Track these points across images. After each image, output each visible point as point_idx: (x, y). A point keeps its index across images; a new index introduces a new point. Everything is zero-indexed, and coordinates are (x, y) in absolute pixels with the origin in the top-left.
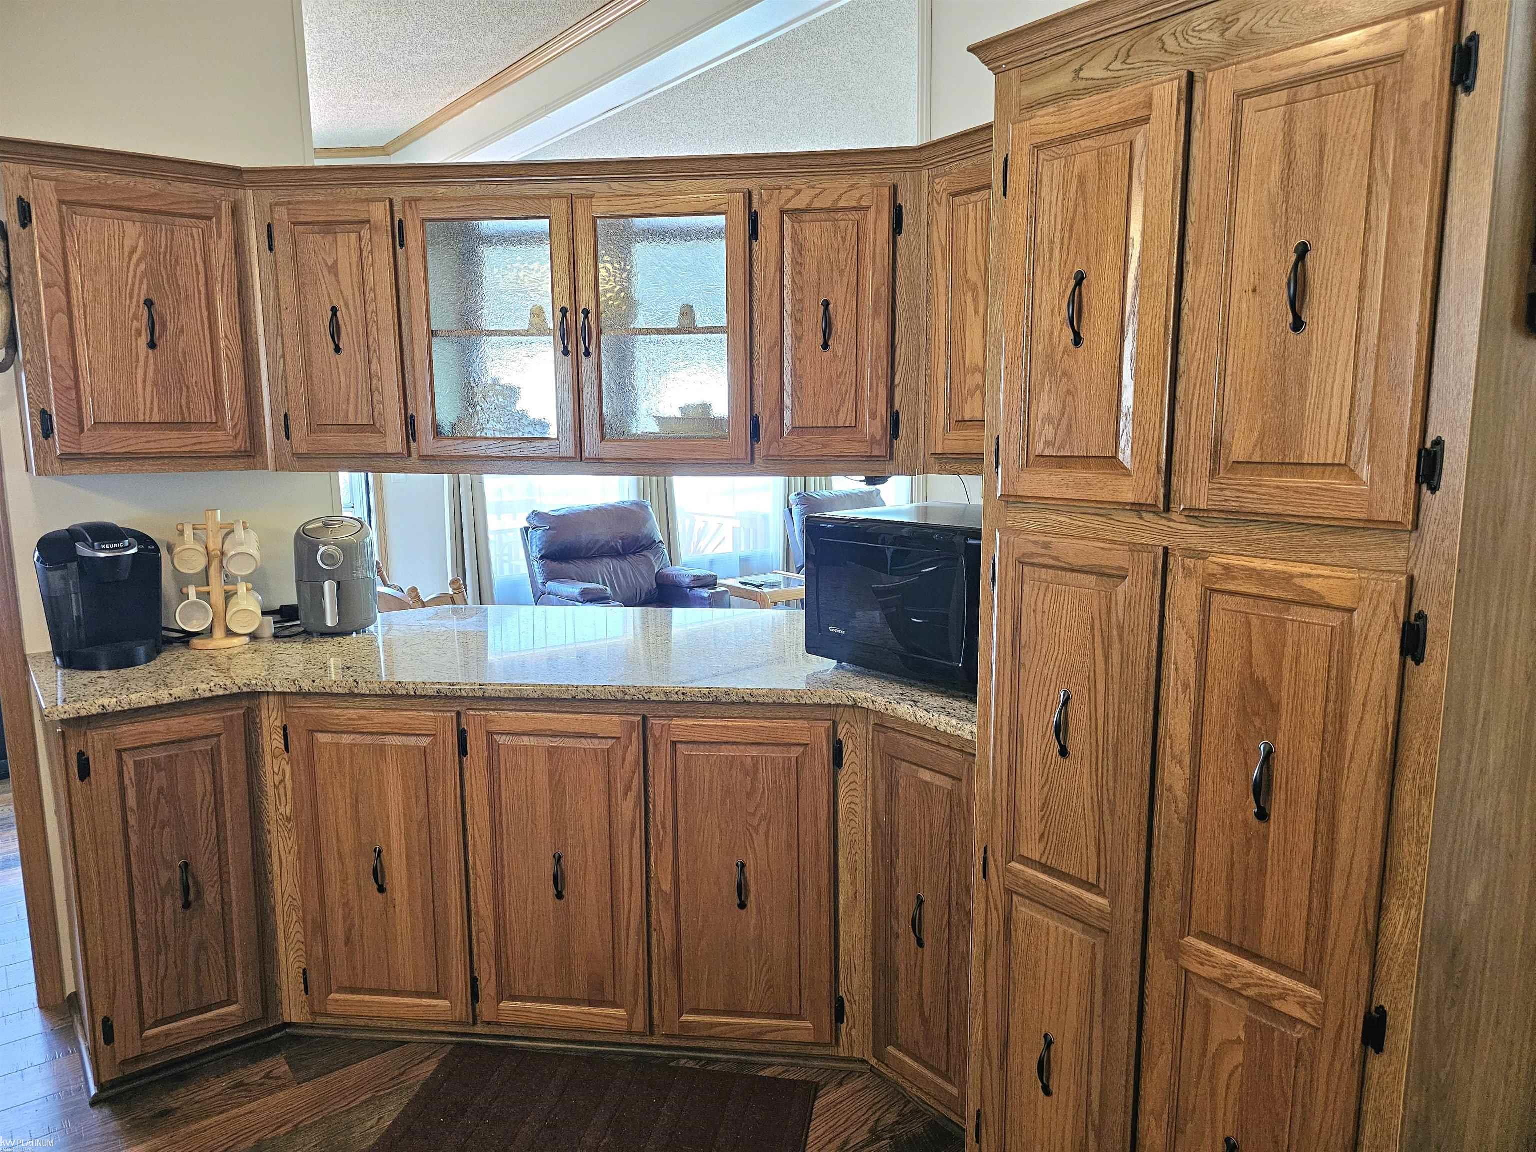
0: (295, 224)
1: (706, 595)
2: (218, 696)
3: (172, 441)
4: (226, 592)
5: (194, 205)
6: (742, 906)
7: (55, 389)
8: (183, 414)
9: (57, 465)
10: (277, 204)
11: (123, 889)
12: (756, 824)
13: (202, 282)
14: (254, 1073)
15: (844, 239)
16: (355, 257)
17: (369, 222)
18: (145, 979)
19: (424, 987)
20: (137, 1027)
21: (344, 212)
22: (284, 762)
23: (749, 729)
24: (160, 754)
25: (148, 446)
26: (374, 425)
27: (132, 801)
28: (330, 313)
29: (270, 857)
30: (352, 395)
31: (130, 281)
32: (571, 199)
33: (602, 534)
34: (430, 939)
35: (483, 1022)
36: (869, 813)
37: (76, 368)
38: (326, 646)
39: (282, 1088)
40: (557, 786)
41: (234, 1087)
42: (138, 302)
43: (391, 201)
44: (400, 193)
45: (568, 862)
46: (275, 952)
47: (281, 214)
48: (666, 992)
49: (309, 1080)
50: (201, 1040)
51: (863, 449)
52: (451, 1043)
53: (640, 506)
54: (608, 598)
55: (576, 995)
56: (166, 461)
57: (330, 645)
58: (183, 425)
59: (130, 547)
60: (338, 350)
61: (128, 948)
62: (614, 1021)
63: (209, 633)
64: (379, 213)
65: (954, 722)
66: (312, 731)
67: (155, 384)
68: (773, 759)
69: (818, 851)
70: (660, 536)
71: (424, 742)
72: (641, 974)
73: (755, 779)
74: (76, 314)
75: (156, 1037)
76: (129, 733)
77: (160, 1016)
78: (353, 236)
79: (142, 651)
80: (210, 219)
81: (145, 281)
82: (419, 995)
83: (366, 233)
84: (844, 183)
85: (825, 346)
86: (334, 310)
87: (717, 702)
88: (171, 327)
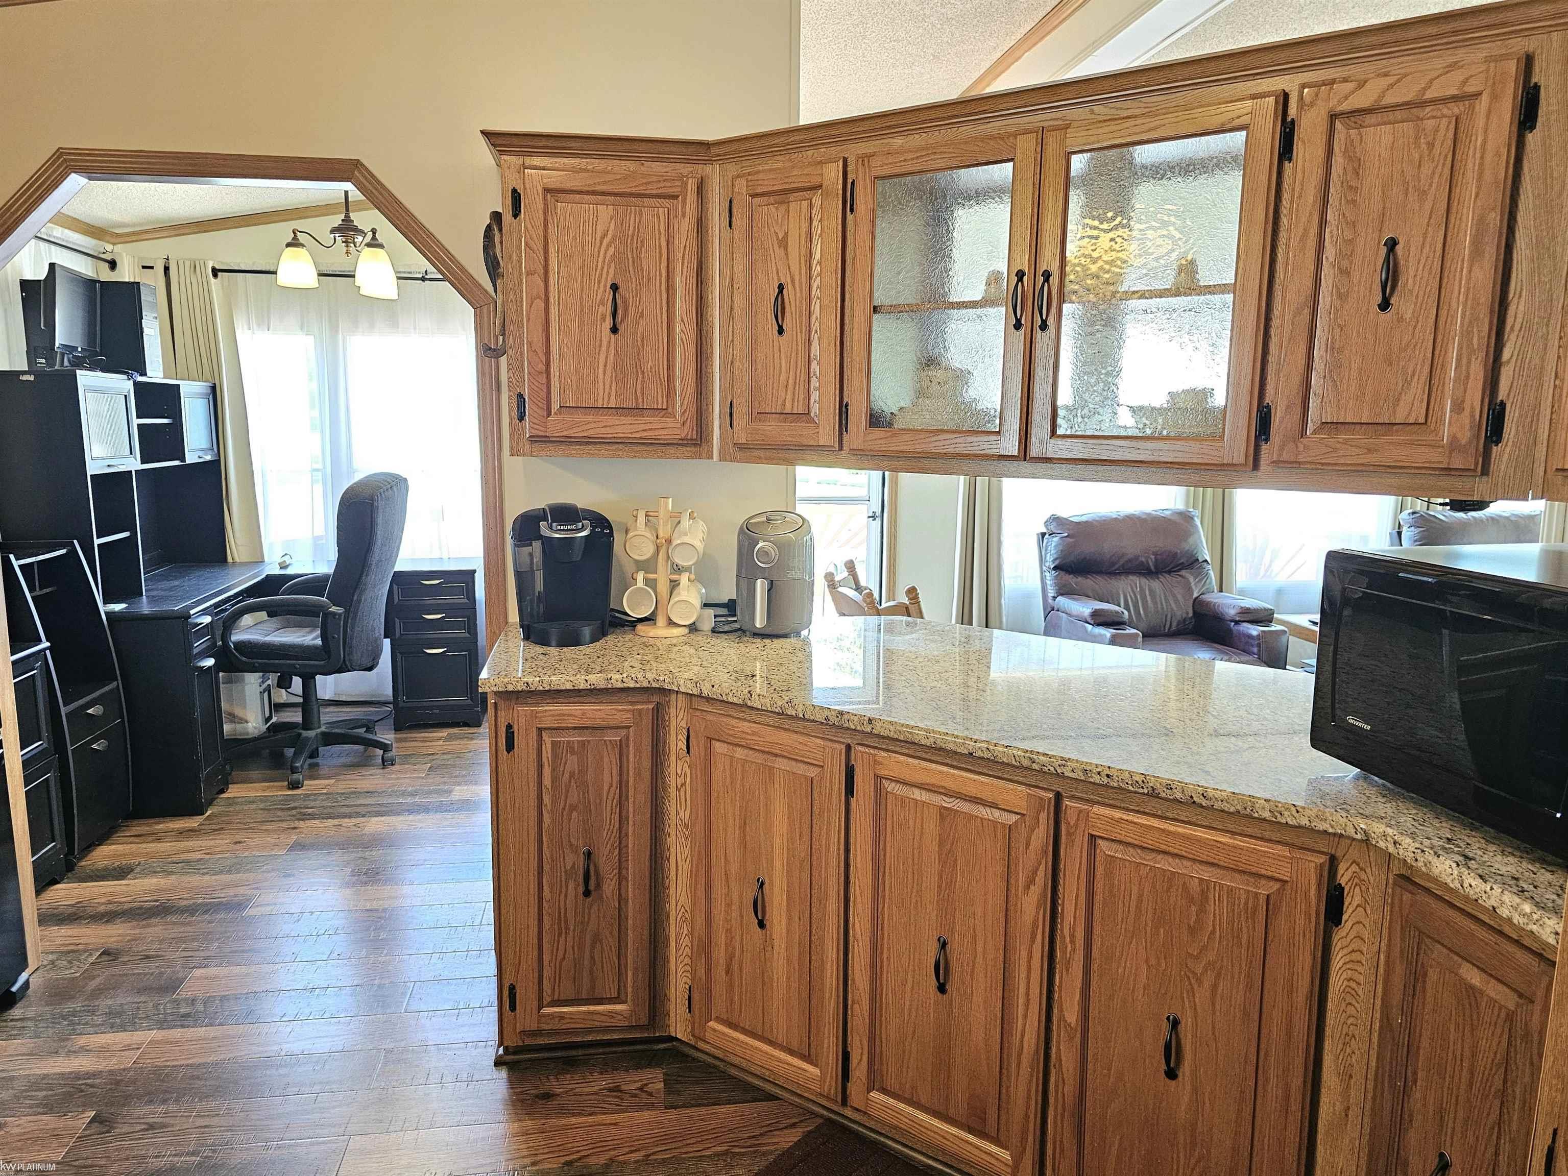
0: (753, 196)
1: (1255, 633)
2: (629, 688)
3: (625, 427)
4: (671, 581)
5: (662, 184)
6: (1171, 1074)
7: (529, 373)
8: (637, 399)
9: (528, 446)
10: (738, 176)
11: (534, 864)
12: (1199, 971)
13: (664, 264)
14: (631, 1080)
15: (1431, 145)
16: (805, 226)
17: (821, 186)
18: (546, 958)
19: (795, 1045)
20: (536, 1003)
21: (798, 178)
22: (686, 765)
23: (1199, 840)
24: (576, 738)
25: (603, 431)
26: (809, 414)
27: (547, 781)
28: (777, 290)
29: (668, 860)
30: (791, 381)
31: (600, 264)
32: (1041, 134)
33: (1132, 547)
34: (805, 995)
35: (851, 1107)
36: (1378, 1002)
37: (548, 353)
38: (751, 647)
39: (651, 1106)
40: (947, 858)
41: (610, 1090)
42: (605, 286)
43: (845, 161)
44: (854, 151)
45: (954, 948)
46: (666, 961)
47: (741, 186)
48: (1062, 1151)
49: (675, 1108)
50: (590, 1031)
51: (1438, 458)
52: (822, 1116)
53: (1186, 517)
54: (1123, 623)
55: (952, 1113)
56: (621, 447)
57: (755, 647)
58: (637, 410)
59: (583, 529)
60: (781, 331)
61: (534, 923)
62: (993, 1161)
63: (649, 620)
64: (832, 174)
65: (1527, 908)
66: (711, 739)
67: (615, 369)
68: (1231, 890)
69: (1289, 1035)
70: (1205, 554)
71: (812, 772)
72: (1032, 1116)
73: (1202, 910)
74: (551, 300)
75: (551, 1016)
76: (550, 711)
77: (556, 998)
78: (805, 204)
79: (587, 632)
80: (675, 197)
81: (613, 265)
82: (791, 1052)
83: (817, 200)
84: (1437, 62)
85: (1385, 305)
86: (781, 288)
87: (1153, 794)
88: (632, 310)
